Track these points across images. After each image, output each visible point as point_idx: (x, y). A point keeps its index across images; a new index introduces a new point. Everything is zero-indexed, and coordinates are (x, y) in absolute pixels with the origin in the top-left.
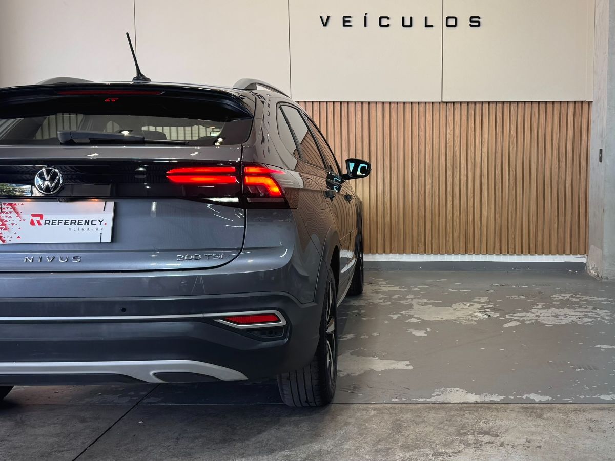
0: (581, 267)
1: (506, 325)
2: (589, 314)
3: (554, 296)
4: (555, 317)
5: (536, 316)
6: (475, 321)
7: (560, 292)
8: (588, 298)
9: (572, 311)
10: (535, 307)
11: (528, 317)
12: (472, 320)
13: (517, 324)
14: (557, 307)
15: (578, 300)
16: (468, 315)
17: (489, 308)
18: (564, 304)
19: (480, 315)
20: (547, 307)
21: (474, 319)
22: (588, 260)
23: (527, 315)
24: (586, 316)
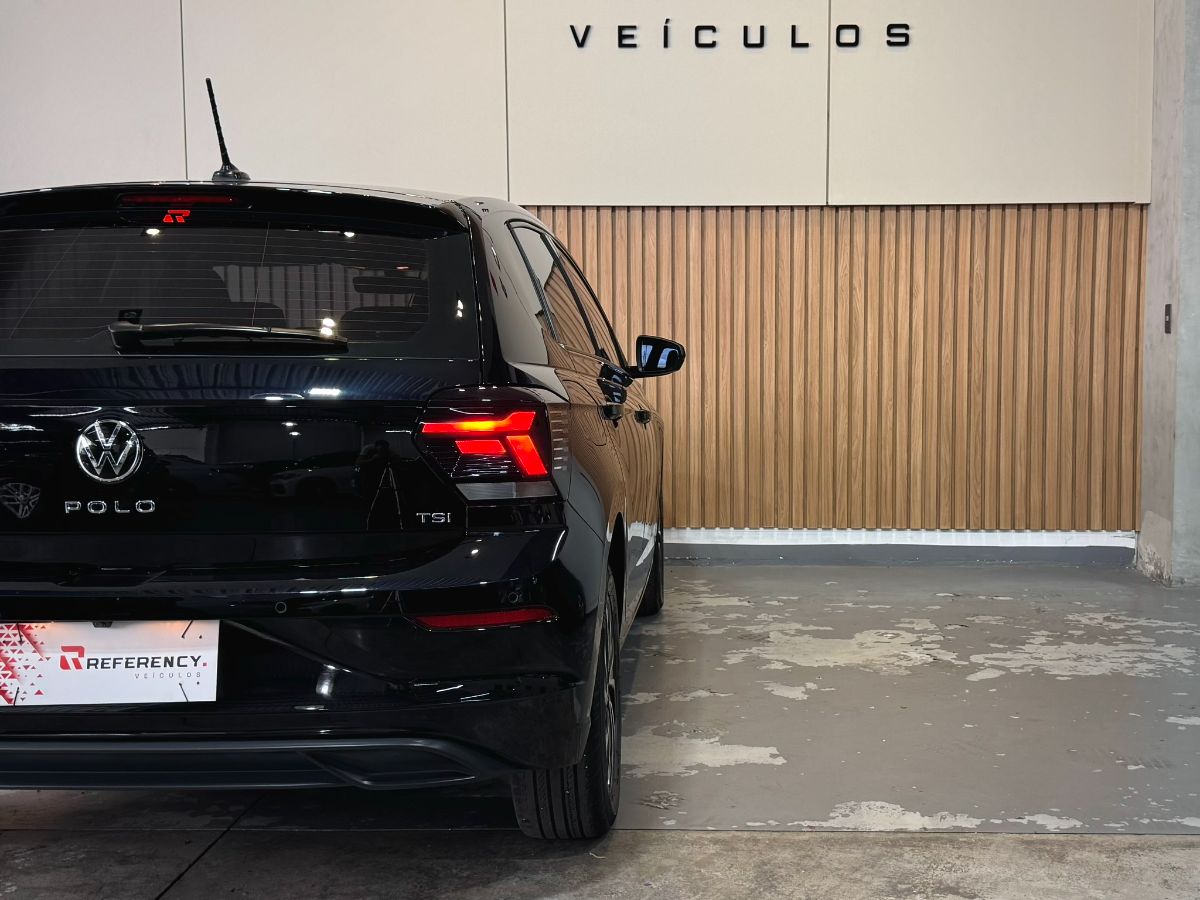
0: (1124, 555)
1: (973, 678)
2: (1147, 655)
3: (1071, 617)
4: (1075, 660)
5: (1036, 658)
6: (906, 668)
7: (1081, 611)
8: (1142, 622)
9: (1111, 648)
10: (1031, 641)
11: (1018, 661)
12: (899, 666)
13: (995, 674)
14: (1080, 640)
15: (1121, 626)
16: (891, 656)
17: (932, 642)
18: (1091, 635)
19: (918, 656)
20: (1057, 640)
21: (904, 663)
22: (1140, 542)
23: (1017, 656)
24: (1142, 660)
